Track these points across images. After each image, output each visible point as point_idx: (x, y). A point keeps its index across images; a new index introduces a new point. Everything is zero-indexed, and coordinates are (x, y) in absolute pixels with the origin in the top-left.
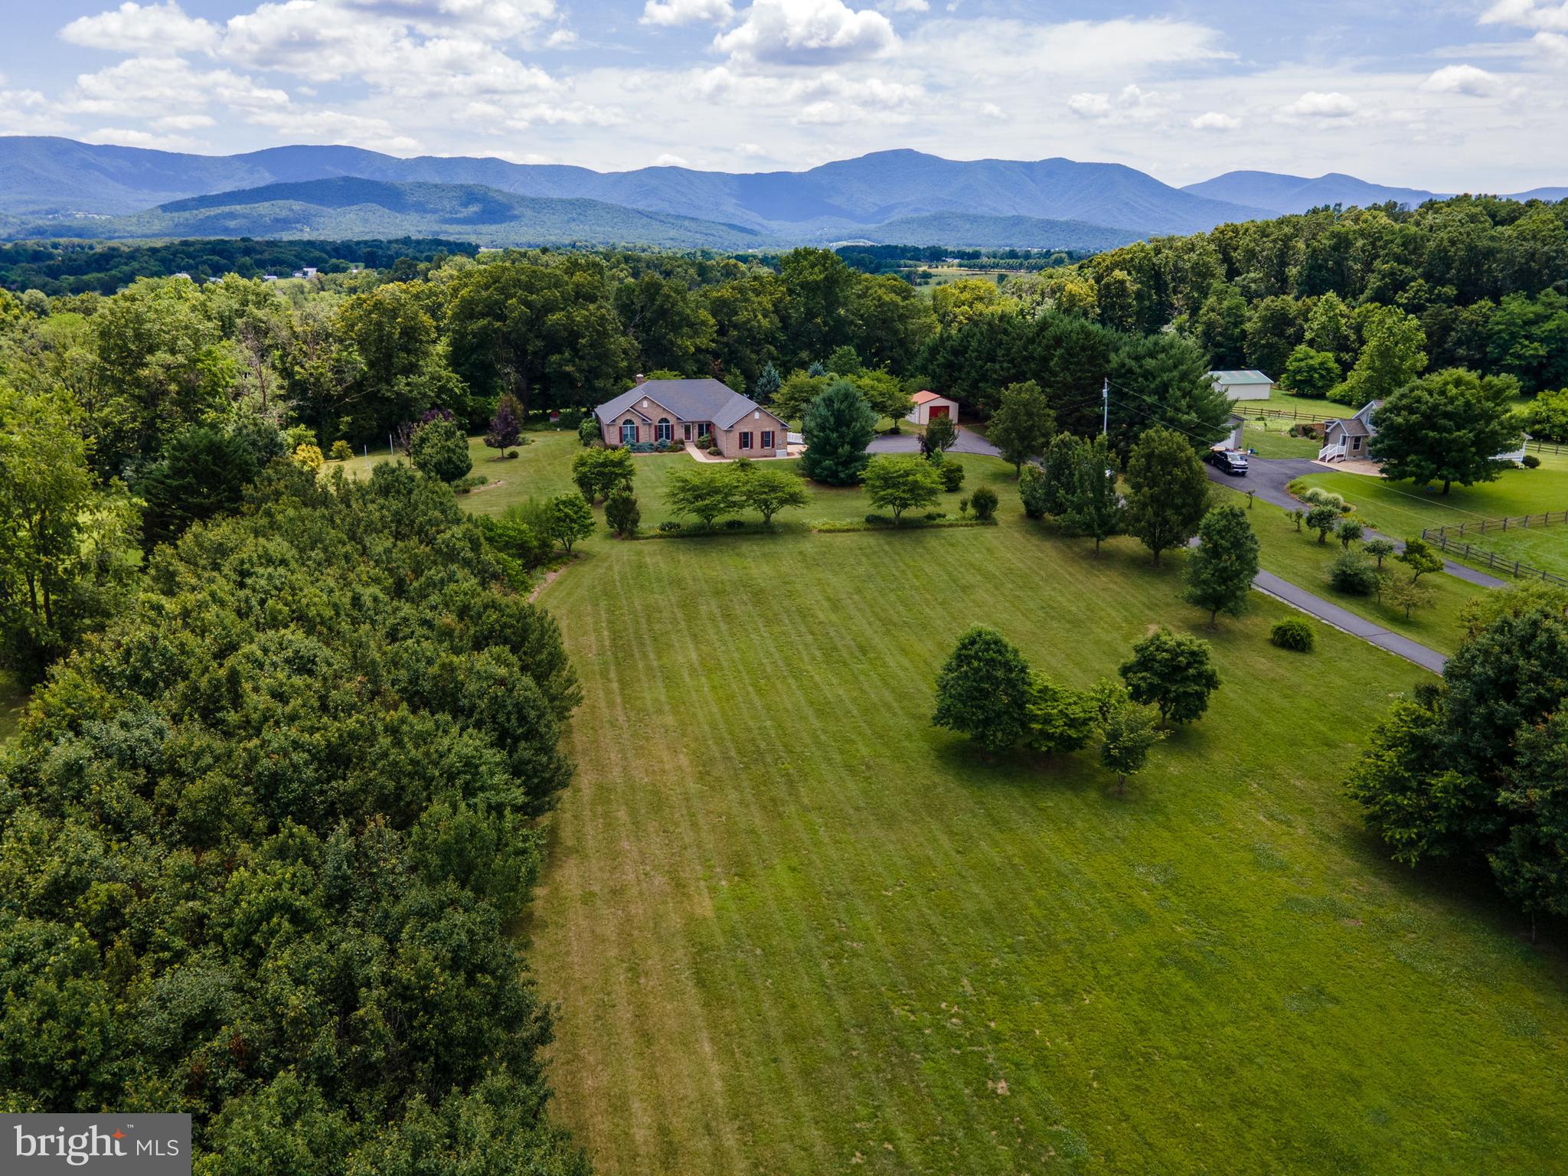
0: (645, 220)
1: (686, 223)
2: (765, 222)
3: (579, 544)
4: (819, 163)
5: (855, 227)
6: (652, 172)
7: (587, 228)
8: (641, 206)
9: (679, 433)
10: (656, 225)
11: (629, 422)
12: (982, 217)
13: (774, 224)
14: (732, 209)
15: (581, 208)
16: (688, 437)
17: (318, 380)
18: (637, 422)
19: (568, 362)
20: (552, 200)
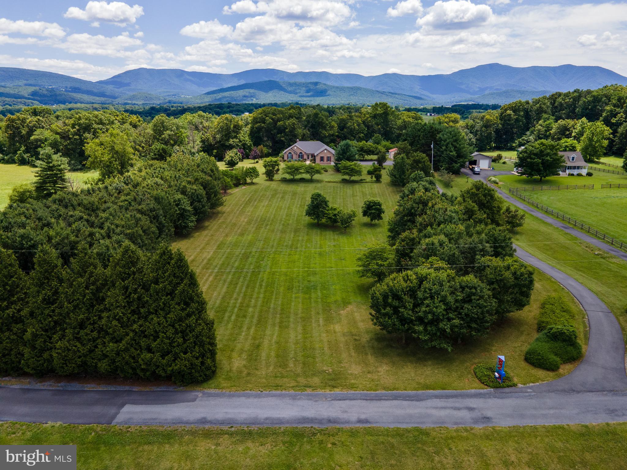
0: (380, 94)
1: (397, 96)
2: (431, 95)
3: (255, 181)
4: (456, 70)
5: (469, 96)
6: (386, 75)
7: (357, 98)
8: (380, 89)
9: (305, 157)
10: (384, 96)
11: (290, 153)
12: (527, 91)
13: (434, 96)
14: (418, 90)
15: (355, 90)
16: (308, 158)
17: (208, 139)
18: (293, 153)
19: (283, 137)
20: (344, 87)
